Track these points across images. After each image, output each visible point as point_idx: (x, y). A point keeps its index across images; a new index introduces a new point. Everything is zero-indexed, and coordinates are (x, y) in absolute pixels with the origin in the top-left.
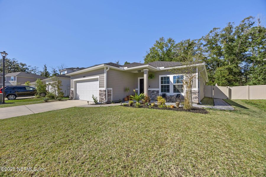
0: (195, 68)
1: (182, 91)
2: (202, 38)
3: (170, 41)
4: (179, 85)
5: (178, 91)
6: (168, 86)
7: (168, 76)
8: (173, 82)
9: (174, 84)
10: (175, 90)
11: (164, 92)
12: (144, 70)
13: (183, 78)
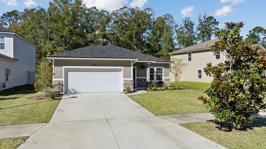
1: (162, 79)
4: (160, 75)
6: (153, 76)
9: (157, 74)
10: (158, 78)
12: (148, 63)
13: (162, 70)
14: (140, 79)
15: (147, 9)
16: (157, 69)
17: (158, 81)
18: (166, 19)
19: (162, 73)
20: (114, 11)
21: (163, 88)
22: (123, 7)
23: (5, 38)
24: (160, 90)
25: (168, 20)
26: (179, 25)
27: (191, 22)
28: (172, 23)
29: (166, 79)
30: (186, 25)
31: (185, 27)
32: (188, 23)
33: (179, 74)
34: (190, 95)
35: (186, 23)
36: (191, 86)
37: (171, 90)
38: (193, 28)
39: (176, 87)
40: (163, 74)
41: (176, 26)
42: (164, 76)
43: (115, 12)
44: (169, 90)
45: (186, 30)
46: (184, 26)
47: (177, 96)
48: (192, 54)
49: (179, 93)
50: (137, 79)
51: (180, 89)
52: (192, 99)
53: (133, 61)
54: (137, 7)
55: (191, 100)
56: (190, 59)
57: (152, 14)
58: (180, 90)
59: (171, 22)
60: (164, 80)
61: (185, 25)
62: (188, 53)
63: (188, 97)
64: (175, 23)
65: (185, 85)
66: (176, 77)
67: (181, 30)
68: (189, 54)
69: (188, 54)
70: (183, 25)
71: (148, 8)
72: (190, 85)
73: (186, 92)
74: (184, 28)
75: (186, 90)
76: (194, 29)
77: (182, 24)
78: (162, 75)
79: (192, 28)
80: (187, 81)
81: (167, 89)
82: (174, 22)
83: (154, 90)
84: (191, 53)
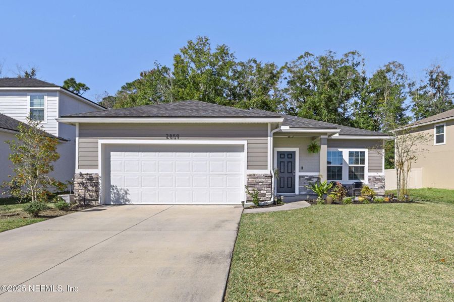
0: (380, 141)
1: (363, 177)
2: (286, 65)
3: (223, 51)
4: (358, 167)
5: (356, 177)
6: (340, 169)
7: (340, 150)
8: (347, 161)
9: (350, 165)
10: (352, 176)
11: (332, 179)
12: (322, 137)
13: (364, 156)
14: (307, 176)
15: (349, 53)
16: (351, 154)
17: (352, 182)
18: (388, 71)
19: (364, 163)
20: (287, 63)
21: (360, 199)
22: (303, 54)
23: (46, 97)
24: (348, 202)
25: (394, 73)
26: (418, 81)
27: (443, 73)
28: (402, 78)
29: (374, 177)
30: (433, 81)
31: (430, 85)
32: (437, 76)
33: (406, 164)
34: (439, 218)
35: (432, 77)
36: (442, 197)
37: (381, 203)
38: (447, 84)
39: (400, 196)
40: (366, 165)
41: (412, 85)
42: (370, 170)
43: (288, 65)
44: (376, 203)
45: (432, 91)
46: (428, 82)
47: (391, 219)
48: (445, 127)
49: (403, 212)
50: (300, 177)
51: (410, 202)
52: (445, 233)
53: (272, 124)
54: (330, 52)
55: (441, 236)
56: (440, 139)
57: (359, 63)
58: (406, 204)
59: (400, 78)
60: (369, 180)
61: (430, 80)
62: (435, 126)
63: (429, 227)
64: (408, 79)
65: (427, 195)
66: (399, 169)
67: (421, 92)
68: (437, 127)
69: (435, 129)
70: (426, 81)
71: (352, 51)
72: (439, 195)
73: (424, 210)
74: (428, 85)
75: (428, 205)
76: (450, 87)
77: (423, 79)
78: (362, 169)
79: (446, 86)
80: (434, 187)
81: (371, 200)
82: (406, 78)
83: (333, 203)
84: (443, 126)
